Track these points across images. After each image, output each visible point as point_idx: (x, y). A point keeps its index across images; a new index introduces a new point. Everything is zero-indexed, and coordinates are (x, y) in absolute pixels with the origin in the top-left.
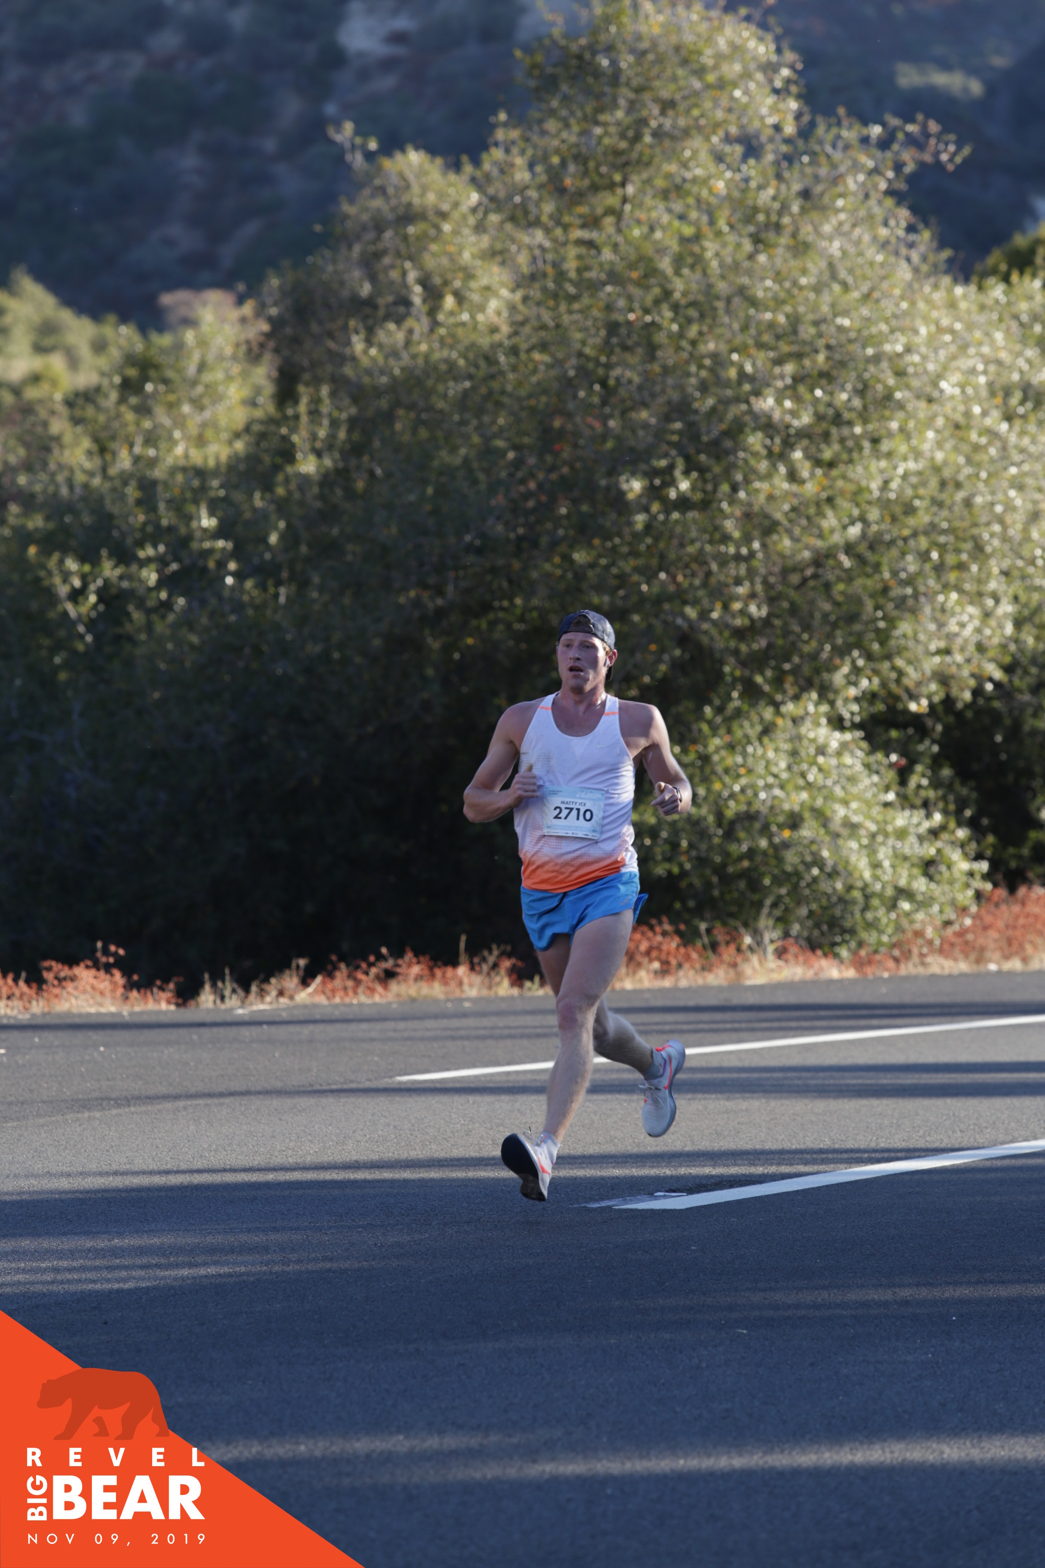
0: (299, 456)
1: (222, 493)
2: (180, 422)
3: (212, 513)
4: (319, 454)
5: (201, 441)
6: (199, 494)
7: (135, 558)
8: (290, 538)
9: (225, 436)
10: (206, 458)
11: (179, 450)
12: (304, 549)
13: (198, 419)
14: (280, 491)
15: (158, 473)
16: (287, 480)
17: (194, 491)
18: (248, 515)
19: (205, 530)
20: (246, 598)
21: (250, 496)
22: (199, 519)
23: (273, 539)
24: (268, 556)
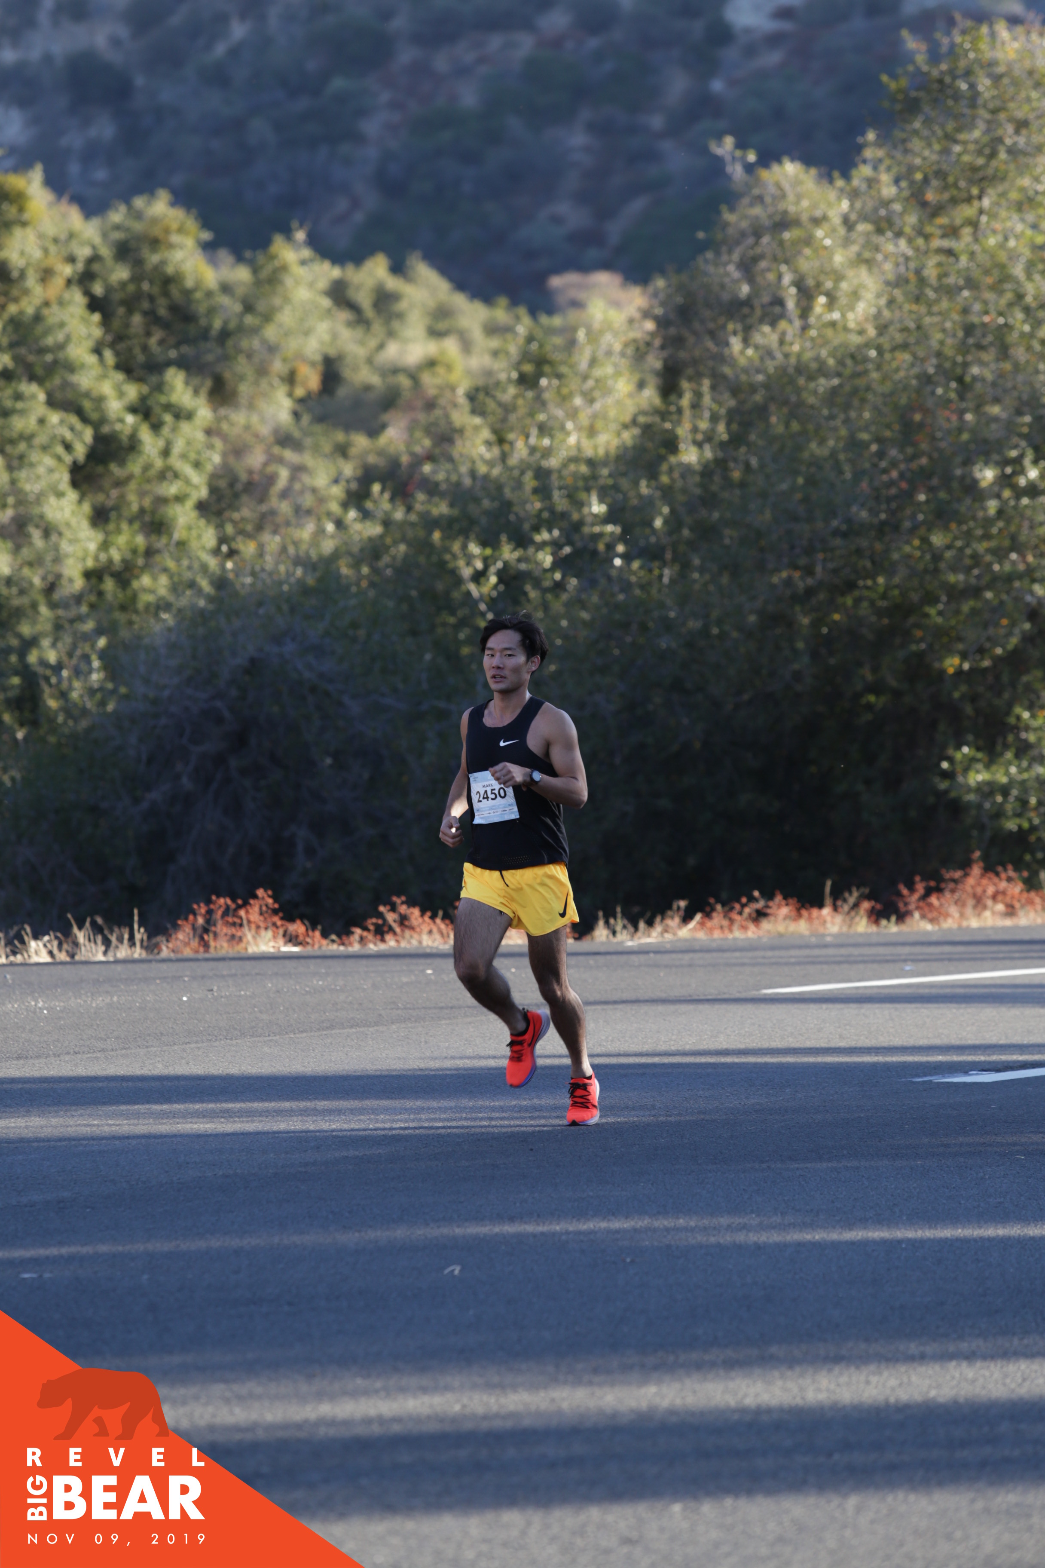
0: (682, 446)
1: (610, 482)
2: (573, 414)
3: (601, 501)
4: (699, 445)
5: (592, 432)
6: (589, 483)
7: (532, 542)
8: (674, 523)
9: (614, 426)
10: (595, 447)
11: (572, 440)
12: (686, 532)
13: (589, 411)
14: (665, 479)
15: (553, 462)
16: (671, 470)
17: (585, 479)
18: (635, 502)
19: (595, 516)
20: (633, 579)
21: (636, 484)
22: (590, 505)
23: (658, 523)
24: (653, 539)
